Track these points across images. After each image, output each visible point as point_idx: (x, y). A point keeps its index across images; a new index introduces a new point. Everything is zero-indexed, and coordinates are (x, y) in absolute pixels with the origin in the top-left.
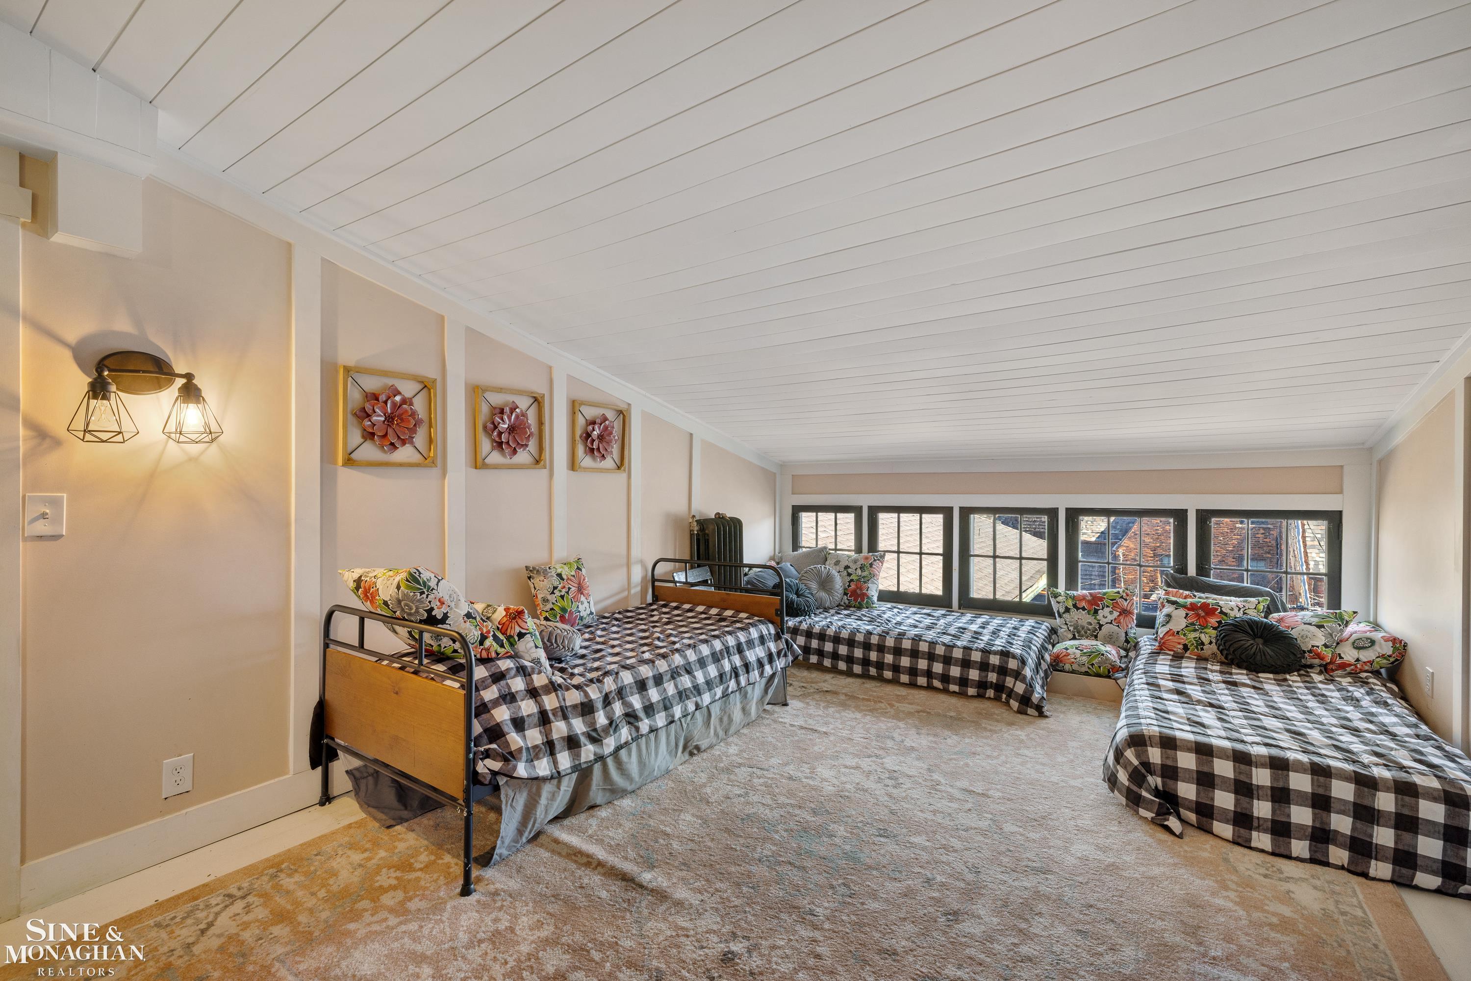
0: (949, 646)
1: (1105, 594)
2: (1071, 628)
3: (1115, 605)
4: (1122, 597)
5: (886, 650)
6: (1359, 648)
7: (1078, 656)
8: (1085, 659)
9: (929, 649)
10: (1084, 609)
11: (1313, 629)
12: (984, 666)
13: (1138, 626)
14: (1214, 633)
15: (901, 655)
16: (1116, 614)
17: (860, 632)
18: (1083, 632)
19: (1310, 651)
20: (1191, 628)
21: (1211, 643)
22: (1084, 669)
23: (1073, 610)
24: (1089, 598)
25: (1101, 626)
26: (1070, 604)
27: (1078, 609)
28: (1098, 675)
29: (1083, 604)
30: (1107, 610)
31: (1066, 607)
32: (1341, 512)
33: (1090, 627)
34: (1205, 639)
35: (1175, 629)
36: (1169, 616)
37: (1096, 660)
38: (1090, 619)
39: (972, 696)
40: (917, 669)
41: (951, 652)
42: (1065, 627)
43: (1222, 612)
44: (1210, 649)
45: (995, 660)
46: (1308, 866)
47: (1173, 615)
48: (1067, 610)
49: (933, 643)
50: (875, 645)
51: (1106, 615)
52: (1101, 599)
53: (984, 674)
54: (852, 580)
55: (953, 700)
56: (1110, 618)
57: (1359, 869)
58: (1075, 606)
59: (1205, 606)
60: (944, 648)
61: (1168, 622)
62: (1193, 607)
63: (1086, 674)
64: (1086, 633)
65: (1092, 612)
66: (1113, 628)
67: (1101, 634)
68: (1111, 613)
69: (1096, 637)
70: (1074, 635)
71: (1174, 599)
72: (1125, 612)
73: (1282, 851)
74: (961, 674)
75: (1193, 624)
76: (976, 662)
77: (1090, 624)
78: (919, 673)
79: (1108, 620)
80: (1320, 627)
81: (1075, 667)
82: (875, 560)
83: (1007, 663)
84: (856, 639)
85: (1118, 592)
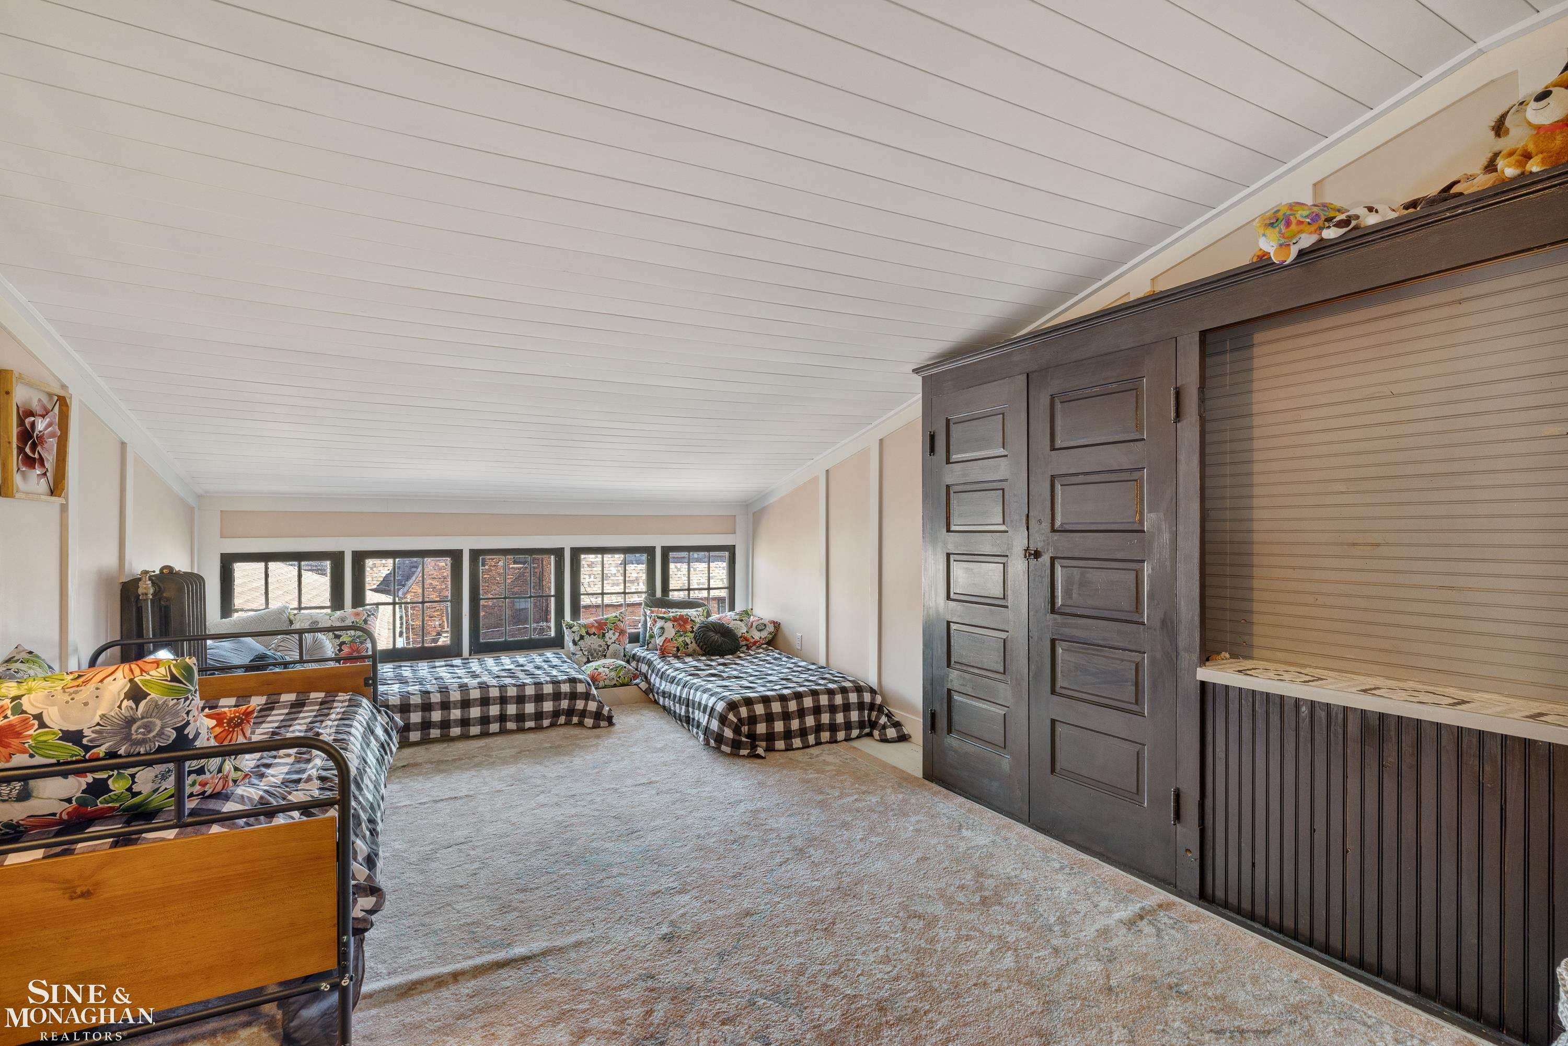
0: (520, 685)
1: (607, 619)
2: (586, 653)
3: (616, 628)
4: (619, 620)
5: (452, 705)
6: (760, 631)
7: (608, 672)
8: (613, 674)
9: (501, 693)
10: (594, 634)
11: (739, 622)
12: (557, 696)
13: (629, 643)
14: (692, 635)
15: (469, 707)
16: (617, 634)
17: (413, 694)
18: (595, 655)
19: (741, 637)
20: (678, 635)
21: (692, 643)
22: (614, 682)
23: (587, 637)
24: (596, 625)
25: (608, 646)
26: (583, 632)
27: (590, 635)
28: (623, 685)
29: (593, 630)
30: (611, 632)
31: (581, 635)
32: (734, 546)
33: (601, 649)
34: (688, 641)
35: (670, 637)
36: (662, 628)
37: (622, 673)
38: (601, 642)
39: (547, 727)
40: (489, 716)
41: (524, 690)
42: (581, 653)
43: (691, 620)
44: (693, 646)
45: (565, 688)
46: (817, 747)
47: (665, 627)
48: (582, 637)
49: (503, 686)
50: (437, 703)
51: (611, 636)
52: (605, 624)
53: (557, 703)
54: (343, 643)
55: (531, 736)
56: (614, 638)
57: (833, 740)
58: (587, 633)
59: (681, 616)
60: (515, 689)
61: (663, 633)
62: (675, 619)
63: (615, 686)
64: (598, 654)
65: (601, 636)
66: (616, 646)
67: (609, 653)
68: (614, 634)
69: (605, 656)
70: (588, 658)
71: (661, 615)
72: (622, 632)
73: (806, 745)
74: (536, 709)
75: (679, 631)
76: (548, 694)
77: (600, 646)
78: (491, 719)
79: (612, 641)
80: (741, 621)
81: (607, 682)
82: (369, 616)
83: (576, 688)
84: (411, 702)
85: (616, 617)
